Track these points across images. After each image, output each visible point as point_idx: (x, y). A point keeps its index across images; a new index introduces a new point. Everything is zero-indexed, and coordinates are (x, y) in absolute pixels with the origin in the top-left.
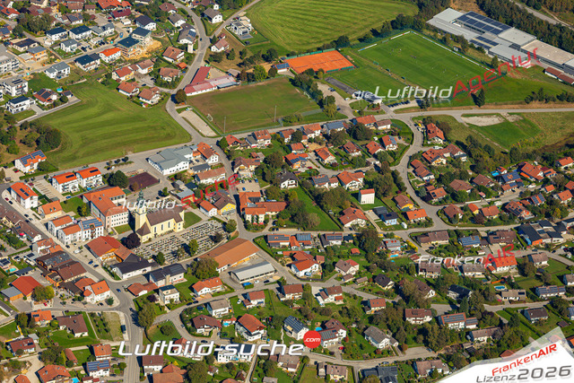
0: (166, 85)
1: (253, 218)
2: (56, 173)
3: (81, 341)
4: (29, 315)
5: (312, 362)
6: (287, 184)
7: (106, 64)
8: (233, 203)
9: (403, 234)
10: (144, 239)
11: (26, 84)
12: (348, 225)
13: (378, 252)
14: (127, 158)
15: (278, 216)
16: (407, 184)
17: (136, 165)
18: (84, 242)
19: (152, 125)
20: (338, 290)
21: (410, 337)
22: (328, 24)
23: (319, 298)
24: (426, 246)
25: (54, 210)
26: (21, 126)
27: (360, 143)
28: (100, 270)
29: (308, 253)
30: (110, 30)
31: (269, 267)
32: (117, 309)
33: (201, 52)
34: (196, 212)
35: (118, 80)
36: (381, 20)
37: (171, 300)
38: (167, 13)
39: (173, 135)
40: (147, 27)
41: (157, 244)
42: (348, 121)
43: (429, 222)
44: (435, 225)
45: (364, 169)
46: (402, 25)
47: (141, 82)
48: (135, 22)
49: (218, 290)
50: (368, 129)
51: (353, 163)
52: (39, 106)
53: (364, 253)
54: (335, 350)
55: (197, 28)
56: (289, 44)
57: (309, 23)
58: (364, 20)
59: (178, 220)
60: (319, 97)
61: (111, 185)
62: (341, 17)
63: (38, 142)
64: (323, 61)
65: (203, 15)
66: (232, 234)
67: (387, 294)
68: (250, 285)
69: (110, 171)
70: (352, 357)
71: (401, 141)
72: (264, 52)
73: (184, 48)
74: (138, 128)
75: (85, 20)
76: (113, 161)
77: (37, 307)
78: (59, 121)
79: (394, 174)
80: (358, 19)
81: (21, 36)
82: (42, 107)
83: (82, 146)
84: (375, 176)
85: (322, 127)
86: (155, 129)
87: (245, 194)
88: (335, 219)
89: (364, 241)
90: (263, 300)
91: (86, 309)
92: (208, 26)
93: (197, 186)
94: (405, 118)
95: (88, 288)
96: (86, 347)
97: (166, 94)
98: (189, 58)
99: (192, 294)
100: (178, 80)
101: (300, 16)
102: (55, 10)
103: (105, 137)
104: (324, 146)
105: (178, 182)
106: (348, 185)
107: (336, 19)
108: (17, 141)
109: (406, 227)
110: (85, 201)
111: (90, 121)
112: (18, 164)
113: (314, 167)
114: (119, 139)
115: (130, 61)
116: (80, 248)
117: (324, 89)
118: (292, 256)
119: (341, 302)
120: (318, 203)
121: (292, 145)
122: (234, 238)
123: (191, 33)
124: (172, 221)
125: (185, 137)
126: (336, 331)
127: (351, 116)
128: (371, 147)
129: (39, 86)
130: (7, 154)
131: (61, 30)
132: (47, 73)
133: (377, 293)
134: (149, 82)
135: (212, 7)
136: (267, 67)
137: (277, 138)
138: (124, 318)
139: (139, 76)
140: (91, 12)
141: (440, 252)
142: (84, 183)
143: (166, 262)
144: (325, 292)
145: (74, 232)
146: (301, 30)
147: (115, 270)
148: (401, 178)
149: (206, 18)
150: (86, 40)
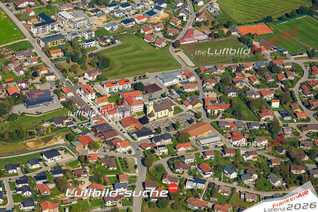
0: (170, 37)
1: (211, 111)
2: (106, 81)
3: (112, 172)
4: (86, 157)
5: (237, 191)
6: (231, 95)
7: (138, 25)
8: (201, 103)
9: (293, 125)
10: (151, 119)
11: (94, 33)
12: (263, 118)
13: (279, 134)
14: (145, 76)
15: (225, 111)
16: (298, 98)
17: (150, 79)
18: (118, 119)
19: (160, 58)
20: (255, 153)
21: (292, 181)
22: (261, 9)
23: (244, 157)
24: (305, 132)
25: (103, 101)
26: (89, 55)
27: (274, 75)
28: (126, 135)
29: (240, 132)
30: (141, 6)
31: (218, 138)
32: (133, 156)
33: (191, 21)
34: (181, 106)
35: (144, 34)
36: (291, 9)
37: (163, 153)
39: (171, 64)
40: (161, 6)
41: (158, 123)
42: (268, 62)
43: (308, 119)
44: (312, 121)
45: (275, 89)
46: (302, 12)
47: (156, 35)
48: (155, 2)
49: (189, 149)
50: (279, 68)
51: (269, 85)
52: (100, 45)
53: (271, 134)
54: (251, 185)
55: (189, 8)
56: (239, 19)
58: (282, 8)
59: (170, 110)
61: (136, 90)
62: (268, 6)
63: (98, 64)
64: (257, 29)
65: (193, 1)
66: (199, 120)
67: (282, 157)
68: (207, 148)
69: (135, 82)
70: (259, 189)
71: (297, 75)
72: (225, 22)
73: (181, 18)
74: (152, 60)
75: (128, 0)
76: (138, 76)
77: (90, 152)
78: (110, 53)
79: (291, 93)
80: (278, 7)
81: (93, 7)
82: (101, 46)
83: (122, 68)
84: (281, 93)
85: (254, 65)
86: (162, 61)
87: (208, 98)
88: (257, 115)
89: (271, 128)
90: (213, 156)
91: (117, 155)
92: (195, 7)
93: (182, 93)
94: (300, 63)
95: (118, 144)
96: (115, 175)
97: (170, 42)
98: (184, 24)
99: (175, 150)
100: (177, 35)
101: (247, 4)
103: (134, 63)
104: (254, 75)
105: (172, 90)
106: (265, 97)
107: (265, 7)
108: (87, 63)
109: (295, 121)
110: (121, 97)
111: (127, 55)
112: (86, 75)
113: (247, 86)
114: (142, 65)
115: (151, 23)
116: (116, 122)
117: (256, 44)
118: (231, 133)
119: (256, 160)
120: (248, 106)
121: (236, 74)
122: (200, 122)
123: (187, 11)
124: (167, 111)
125: (178, 66)
126: (252, 175)
127: (270, 60)
128: (279, 76)
129: (101, 34)
130: (81, 70)
131: (115, 5)
132: (106, 28)
133: (276, 156)
134: (161, 35)
136: (226, 31)
137: (228, 69)
138: (137, 161)
139: (156, 32)
141: (313, 136)
142: (121, 88)
143: (162, 132)
144: (248, 154)
145: (113, 114)
146: (247, 12)
147: (134, 135)
148: (295, 95)
149: (194, 3)
150: (128, 11)
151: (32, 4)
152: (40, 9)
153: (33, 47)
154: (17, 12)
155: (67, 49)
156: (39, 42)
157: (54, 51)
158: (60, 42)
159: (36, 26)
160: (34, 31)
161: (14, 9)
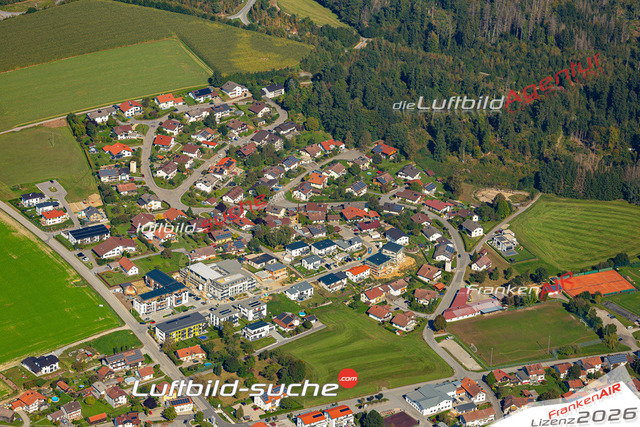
0: (422, 309)
2: (301, 412)
7: (353, 284)
11: (265, 307)
14: (381, 395)
17: (392, 402)
19: (407, 356)
22: (603, 238)
26: (260, 356)
30: (357, 245)
33: (460, 271)
35: (367, 303)
38: (420, 226)
39: (432, 368)
40: (398, 242)
42: (631, 353)
47: (394, 305)
48: (385, 235)
52: (280, 332)
55: (455, 243)
56: (558, 262)
57: (581, 238)
60: (598, 326)
62: (618, 231)
63: (279, 375)
64: (599, 282)
65: (461, 227)
69: (362, 410)
72: (532, 271)
73: (442, 265)
74: (392, 360)
75: (328, 233)
76: (366, 398)
78: (302, 350)
80: (636, 233)
81: (258, 250)
82: (283, 333)
83: (330, 380)
85: (603, 360)
86: (412, 361)
92: (467, 241)
97: (423, 320)
98: (447, 278)
100: (436, 303)
101: (571, 229)
102: (294, 221)
105: (440, 424)
107: (612, 233)
108: (256, 374)
111: (338, 351)
112: (258, 400)
114: (371, 373)
115: (381, 281)
117: (602, 314)
121: (570, 382)
123: (449, 248)
125: (447, 371)
127: (635, 348)
129: (279, 310)
131: (302, 244)
132: (288, 294)
134: (402, 305)
135: (471, 218)
137: (552, 373)
139: (391, 298)
140: (335, 223)
142: (333, 423)
146: (573, 246)
149: (464, 231)
150: (330, 256)
151: (132, 249)
152: (149, 259)
153: (140, 344)
154: (103, 269)
155: (212, 345)
156: (152, 333)
157: (185, 350)
158: (196, 330)
159: (145, 297)
160: (141, 308)
161: (94, 263)
